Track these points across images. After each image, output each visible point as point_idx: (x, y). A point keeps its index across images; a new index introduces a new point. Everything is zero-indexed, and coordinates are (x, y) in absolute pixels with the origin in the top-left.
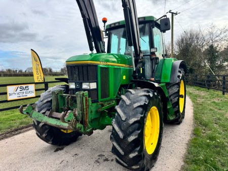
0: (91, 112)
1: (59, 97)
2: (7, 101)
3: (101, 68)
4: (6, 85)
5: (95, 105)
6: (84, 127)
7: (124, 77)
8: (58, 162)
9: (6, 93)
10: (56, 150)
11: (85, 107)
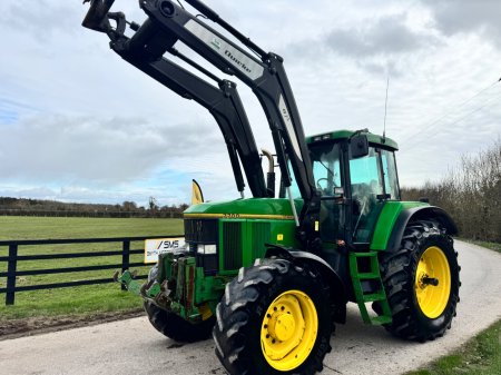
0: (203, 289)
1: (166, 263)
2: (142, 264)
3: (225, 223)
4: (144, 239)
5: (210, 279)
6: (186, 311)
7: (280, 237)
8: (162, 362)
9: (143, 251)
10: (172, 347)
11: (187, 280)
